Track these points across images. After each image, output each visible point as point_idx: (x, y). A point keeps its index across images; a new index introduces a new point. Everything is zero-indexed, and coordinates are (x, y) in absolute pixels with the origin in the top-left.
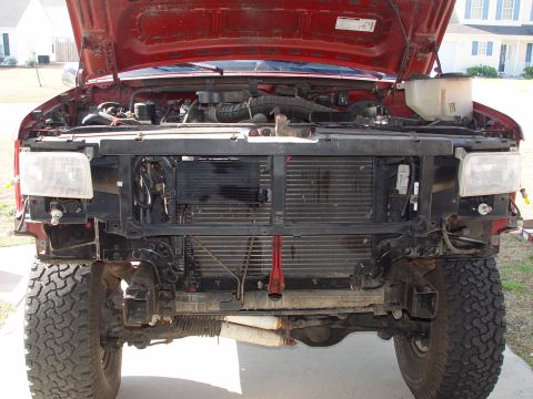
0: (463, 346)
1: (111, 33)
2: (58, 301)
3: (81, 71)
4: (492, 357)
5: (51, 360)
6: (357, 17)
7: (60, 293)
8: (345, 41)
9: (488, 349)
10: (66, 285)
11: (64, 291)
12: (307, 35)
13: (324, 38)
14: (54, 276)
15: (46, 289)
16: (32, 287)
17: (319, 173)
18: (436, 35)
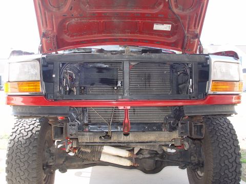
0: (220, 165)
1: (55, 31)
2: (23, 141)
3: (41, 45)
4: (235, 171)
5: (18, 170)
6: (163, 24)
7: (25, 138)
8: (158, 35)
9: (233, 166)
10: (28, 135)
11: (27, 137)
12: (141, 33)
13: (149, 34)
14: (23, 131)
15: (18, 136)
16: (12, 136)
17: (145, 75)
18: (198, 30)
